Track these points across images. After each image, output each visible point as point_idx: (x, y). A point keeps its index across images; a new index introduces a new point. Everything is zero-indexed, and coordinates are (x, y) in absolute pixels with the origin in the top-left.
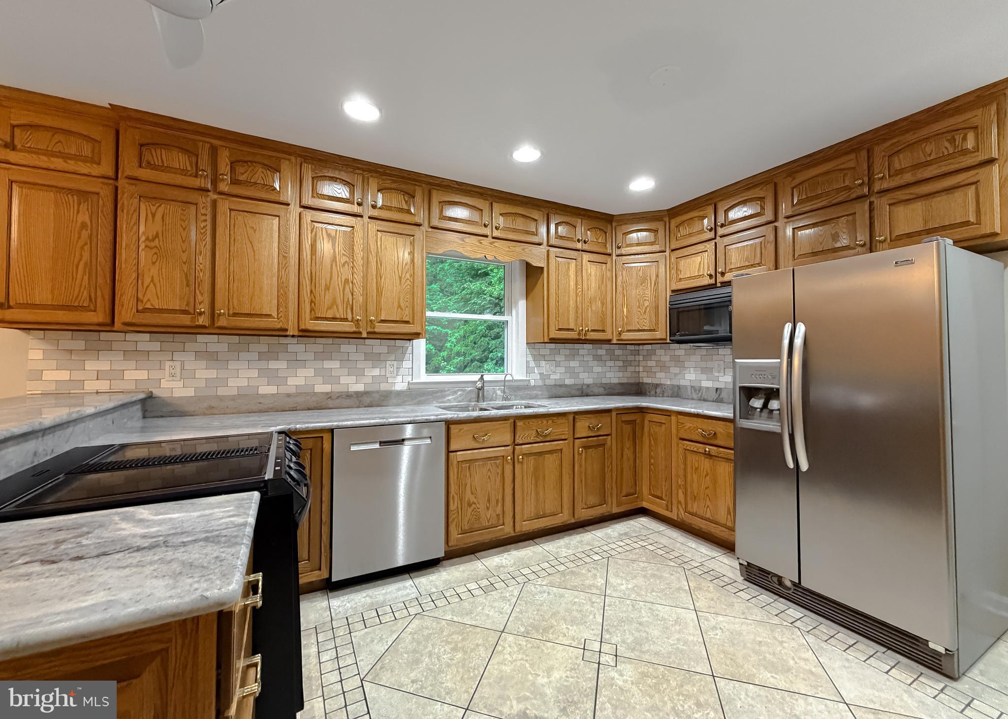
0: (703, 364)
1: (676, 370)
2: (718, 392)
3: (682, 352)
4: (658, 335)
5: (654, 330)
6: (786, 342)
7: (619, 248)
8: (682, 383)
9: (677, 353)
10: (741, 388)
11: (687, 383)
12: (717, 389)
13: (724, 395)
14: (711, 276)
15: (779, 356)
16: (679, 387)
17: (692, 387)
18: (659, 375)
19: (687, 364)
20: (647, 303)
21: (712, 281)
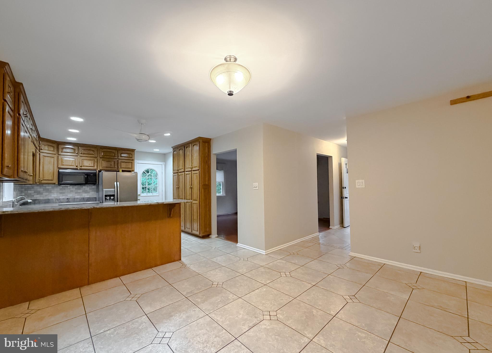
0: (61, 191)
1: (47, 194)
2: (68, 200)
3: (50, 187)
4: (54, 182)
5: (52, 180)
6: (116, 185)
7: (41, 149)
8: (49, 198)
9: (47, 188)
10: (105, 195)
11: (53, 198)
12: (67, 199)
13: (70, 200)
14: (77, 166)
15: (115, 188)
16: (49, 199)
17: (56, 199)
18: (35, 196)
19: (52, 191)
20: (51, 171)
21: (77, 168)
